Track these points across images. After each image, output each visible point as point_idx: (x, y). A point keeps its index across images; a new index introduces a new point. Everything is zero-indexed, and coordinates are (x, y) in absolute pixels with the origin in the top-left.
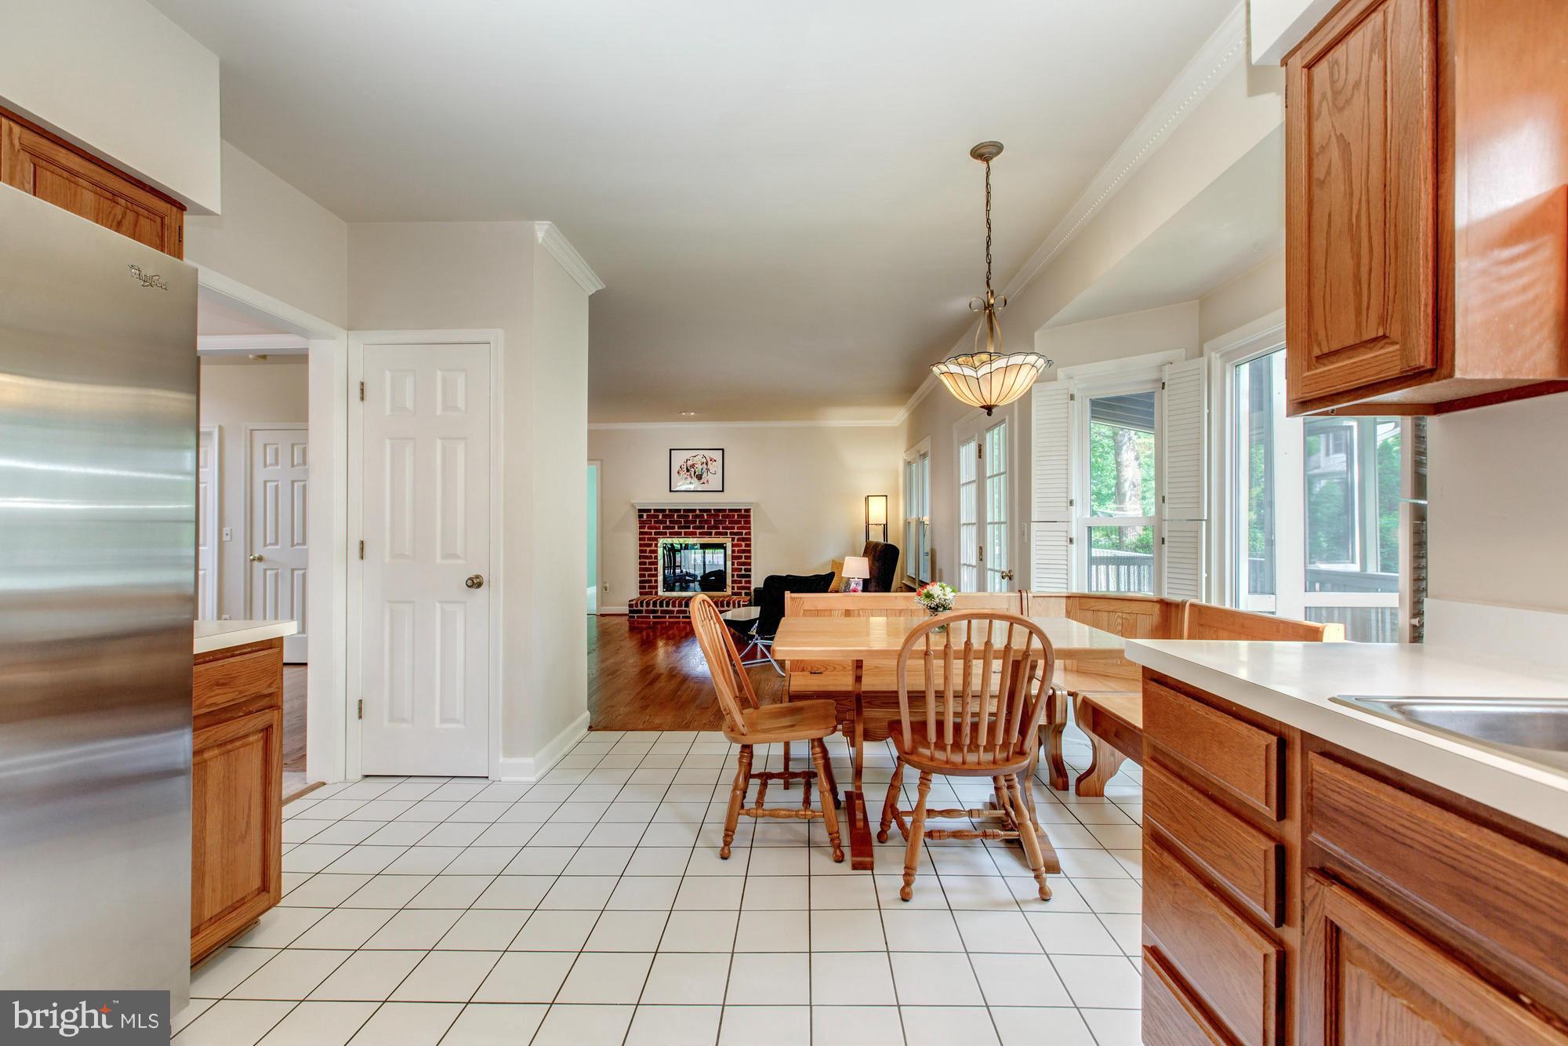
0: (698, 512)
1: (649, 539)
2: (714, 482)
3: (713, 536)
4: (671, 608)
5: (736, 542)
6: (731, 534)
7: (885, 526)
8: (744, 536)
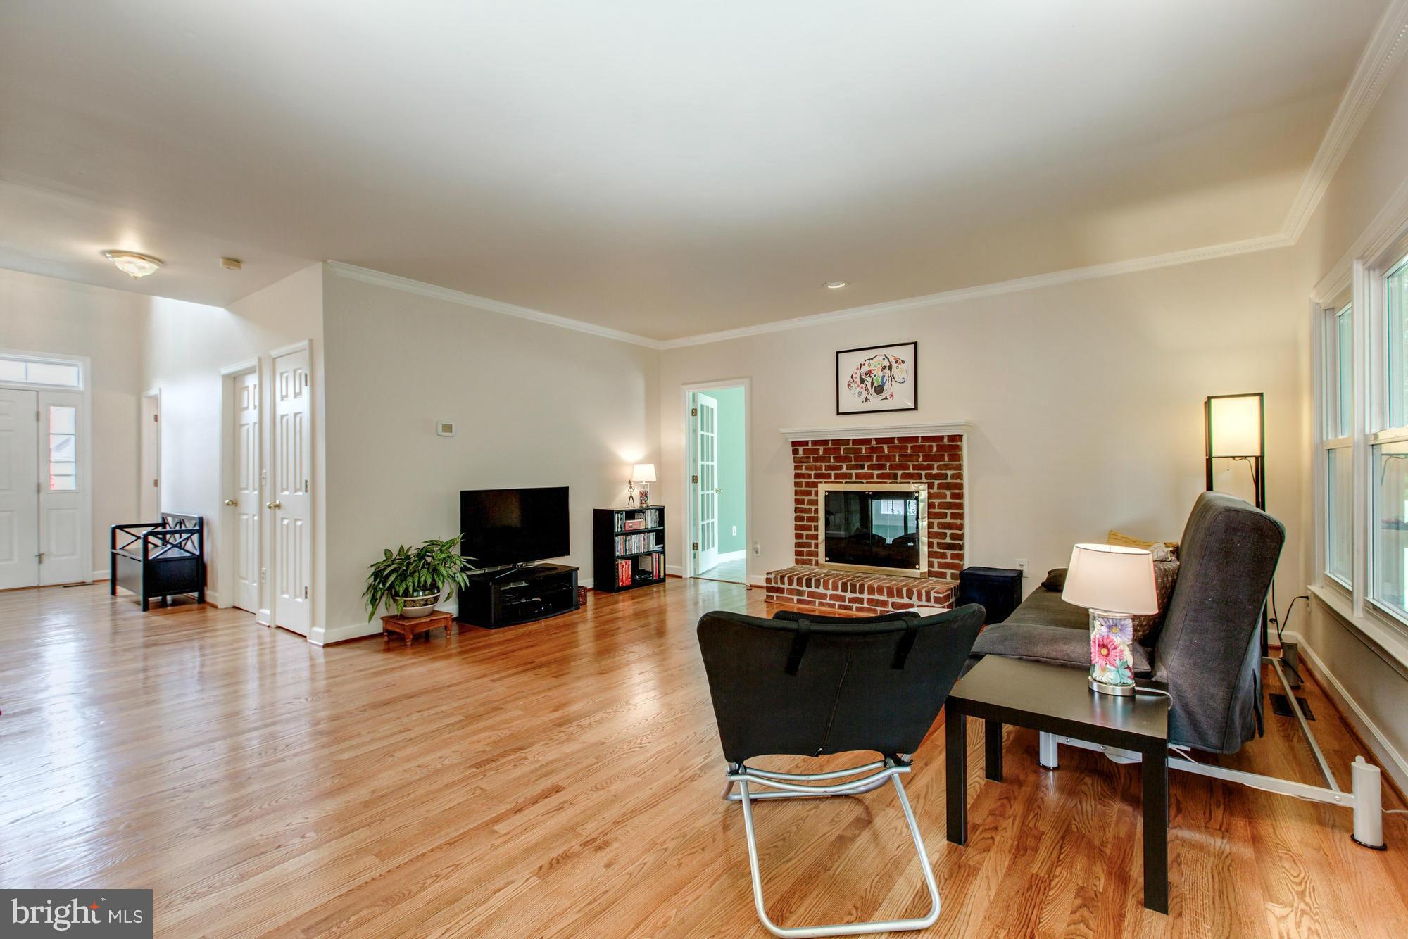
0: (874, 443)
1: (808, 484)
2: (901, 394)
3: (899, 480)
4: (821, 590)
5: (935, 490)
6: (929, 476)
7: (1260, 460)
8: (949, 480)
